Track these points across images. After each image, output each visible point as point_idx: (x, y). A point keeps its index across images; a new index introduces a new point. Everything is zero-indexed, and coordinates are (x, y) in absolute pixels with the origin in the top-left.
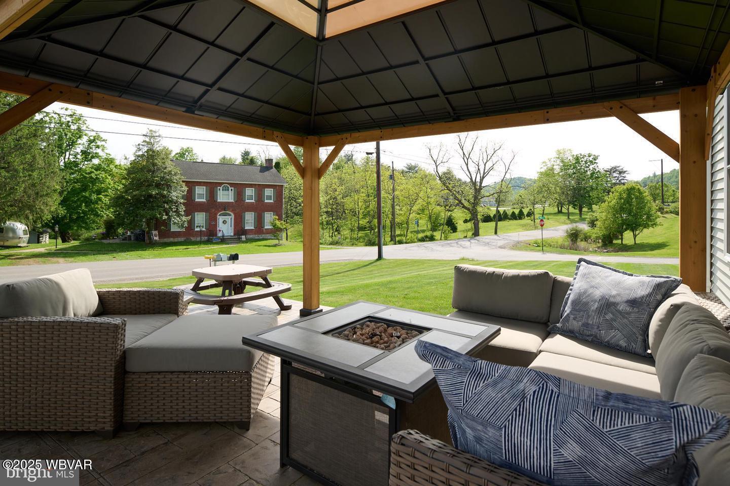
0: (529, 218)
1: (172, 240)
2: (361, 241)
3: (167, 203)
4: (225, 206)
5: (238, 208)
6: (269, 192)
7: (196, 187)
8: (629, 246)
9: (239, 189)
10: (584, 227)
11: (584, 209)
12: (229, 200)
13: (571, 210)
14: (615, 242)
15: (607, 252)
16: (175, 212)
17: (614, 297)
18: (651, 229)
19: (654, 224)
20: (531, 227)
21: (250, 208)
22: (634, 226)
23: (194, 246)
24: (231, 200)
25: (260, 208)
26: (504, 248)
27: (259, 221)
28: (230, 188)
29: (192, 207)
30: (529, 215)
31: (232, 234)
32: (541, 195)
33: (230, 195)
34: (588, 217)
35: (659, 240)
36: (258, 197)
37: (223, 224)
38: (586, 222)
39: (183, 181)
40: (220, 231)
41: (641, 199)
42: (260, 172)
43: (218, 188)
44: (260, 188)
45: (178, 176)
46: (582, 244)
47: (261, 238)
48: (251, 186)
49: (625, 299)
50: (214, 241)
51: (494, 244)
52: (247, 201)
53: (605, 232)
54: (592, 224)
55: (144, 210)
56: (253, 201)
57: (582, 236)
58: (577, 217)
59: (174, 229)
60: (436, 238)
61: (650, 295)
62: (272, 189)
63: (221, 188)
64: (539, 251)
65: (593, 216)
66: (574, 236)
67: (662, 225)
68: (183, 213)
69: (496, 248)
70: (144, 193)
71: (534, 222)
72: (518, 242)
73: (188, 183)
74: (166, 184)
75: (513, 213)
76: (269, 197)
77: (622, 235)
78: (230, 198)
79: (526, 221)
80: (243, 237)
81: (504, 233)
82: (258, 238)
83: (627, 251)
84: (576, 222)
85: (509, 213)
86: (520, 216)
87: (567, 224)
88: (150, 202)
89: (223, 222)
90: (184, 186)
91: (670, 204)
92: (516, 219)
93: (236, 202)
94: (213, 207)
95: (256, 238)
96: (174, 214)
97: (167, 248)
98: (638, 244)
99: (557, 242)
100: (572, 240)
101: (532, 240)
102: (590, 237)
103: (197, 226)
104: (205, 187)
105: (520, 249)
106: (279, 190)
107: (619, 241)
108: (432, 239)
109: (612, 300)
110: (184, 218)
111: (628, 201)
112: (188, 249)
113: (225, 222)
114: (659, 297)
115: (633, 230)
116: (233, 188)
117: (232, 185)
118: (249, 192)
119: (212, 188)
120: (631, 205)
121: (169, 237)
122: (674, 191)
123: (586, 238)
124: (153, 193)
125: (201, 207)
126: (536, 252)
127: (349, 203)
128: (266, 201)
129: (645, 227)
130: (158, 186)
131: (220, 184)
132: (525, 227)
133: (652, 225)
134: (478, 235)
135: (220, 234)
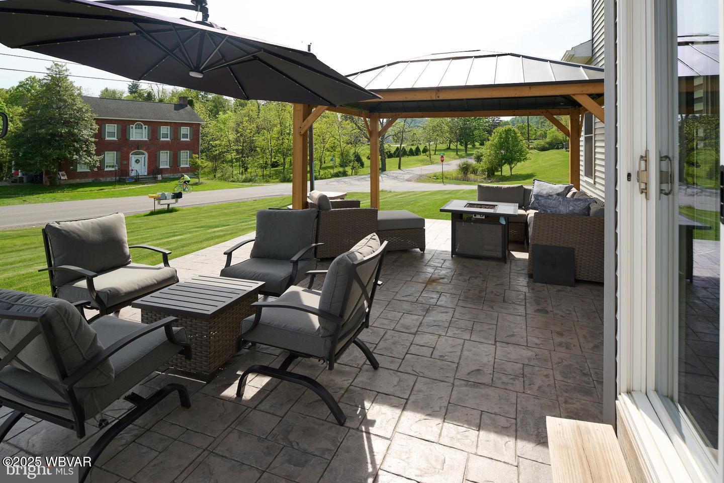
0: (425, 154)
1: (78, 181)
2: (274, 178)
3: (77, 142)
4: (138, 145)
5: (153, 147)
6: (185, 130)
7: (107, 125)
8: (507, 176)
9: (154, 127)
10: (472, 161)
11: (469, 146)
12: (142, 138)
13: (459, 147)
14: (496, 173)
15: (491, 182)
16: (85, 151)
17: (551, 193)
18: (522, 162)
19: (525, 159)
20: (428, 163)
21: (165, 146)
22: (510, 160)
23: (109, 187)
24: (145, 138)
25: (175, 147)
26: (411, 181)
27: (175, 161)
28: (144, 127)
29: (103, 146)
30: (425, 151)
31: (146, 174)
32: (435, 134)
33: (144, 134)
34: (474, 152)
35: (529, 172)
36: (174, 135)
37: (136, 164)
38: (473, 157)
39: (94, 119)
40: (132, 170)
41: (515, 138)
42: (175, 110)
43: (131, 126)
44: (176, 127)
45: (90, 114)
46: (472, 176)
47: (177, 177)
48: (166, 124)
49: (555, 193)
50: (127, 181)
51: (402, 177)
52: (162, 139)
53: (488, 165)
54: (479, 159)
55: (50, 149)
56: (168, 139)
57: (471, 169)
58: (463, 153)
59: (81, 169)
60: (348, 173)
61: (564, 191)
62: (189, 128)
63: (134, 126)
64: (440, 183)
65: (478, 152)
66: (465, 169)
67: (531, 159)
68: (94, 152)
69: (404, 181)
70: (51, 131)
71: (430, 157)
72: (421, 176)
73: (98, 121)
74: (74, 122)
75: (411, 149)
76: (185, 136)
77: (501, 168)
78: (144, 137)
79: (422, 157)
80: (159, 177)
81: (407, 168)
82: (173, 177)
83: (505, 181)
84: (463, 157)
85: (408, 149)
86: (416, 152)
87: (456, 159)
88: (56, 140)
89: (136, 161)
90: (94, 124)
91: (533, 141)
92: (413, 155)
93: (150, 140)
94: (124, 146)
95: (172, 177)
96: (84, 153)
97: (79, 190)
98: (514, 175)
99: (452, 175)
100: (464, 173)
101: (431, 174)
102: (477, 170)
103: (107, 166)
104: (116, 125)
105: (424, 181)
106: (195, 128)
107: (499, 173)
108: (344, 174)
109: (551, 194)
110: (96, 158)
111: (507, 139)
112: (103, 189)
113: (138, 161)
114: (567, 192)
115: (510, 164)
116: (147, 126)
117: (145, 123)
118: (164, 130)
119: (124, 126)
120: (508, 143)
121: (74, 178)
122: (535, 130)
123: (475, 172)
124: (63, 131)
125: (111, 146)
126: (438, 183)
127: (260, 141)
128: (182, 139)
129: (518, 161)
130: (67, 123)
131: (133, 122)
132: (423, 162)
133: (524, 159)
134: (385, 170)
135: (133, 174)
